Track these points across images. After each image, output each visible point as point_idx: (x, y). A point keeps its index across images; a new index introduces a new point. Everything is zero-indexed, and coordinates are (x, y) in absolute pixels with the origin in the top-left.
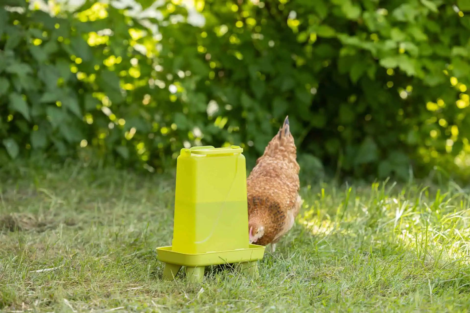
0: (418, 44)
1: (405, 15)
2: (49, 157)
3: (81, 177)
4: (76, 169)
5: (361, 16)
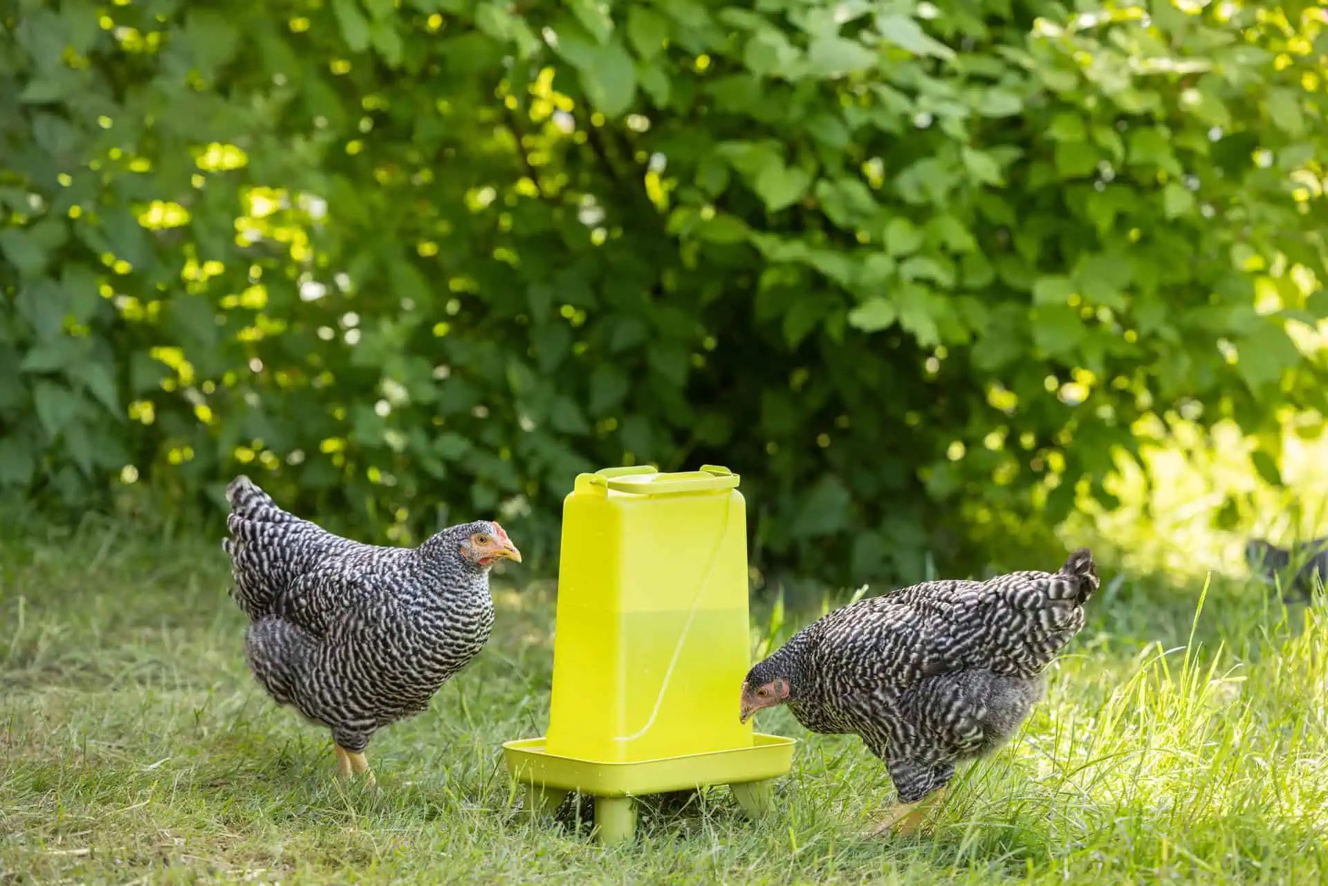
0: (957, 258)
1: (921, 188)
2: (41, 508)
3: (118, 561)
4: (107, 539)
5: (811, 190)
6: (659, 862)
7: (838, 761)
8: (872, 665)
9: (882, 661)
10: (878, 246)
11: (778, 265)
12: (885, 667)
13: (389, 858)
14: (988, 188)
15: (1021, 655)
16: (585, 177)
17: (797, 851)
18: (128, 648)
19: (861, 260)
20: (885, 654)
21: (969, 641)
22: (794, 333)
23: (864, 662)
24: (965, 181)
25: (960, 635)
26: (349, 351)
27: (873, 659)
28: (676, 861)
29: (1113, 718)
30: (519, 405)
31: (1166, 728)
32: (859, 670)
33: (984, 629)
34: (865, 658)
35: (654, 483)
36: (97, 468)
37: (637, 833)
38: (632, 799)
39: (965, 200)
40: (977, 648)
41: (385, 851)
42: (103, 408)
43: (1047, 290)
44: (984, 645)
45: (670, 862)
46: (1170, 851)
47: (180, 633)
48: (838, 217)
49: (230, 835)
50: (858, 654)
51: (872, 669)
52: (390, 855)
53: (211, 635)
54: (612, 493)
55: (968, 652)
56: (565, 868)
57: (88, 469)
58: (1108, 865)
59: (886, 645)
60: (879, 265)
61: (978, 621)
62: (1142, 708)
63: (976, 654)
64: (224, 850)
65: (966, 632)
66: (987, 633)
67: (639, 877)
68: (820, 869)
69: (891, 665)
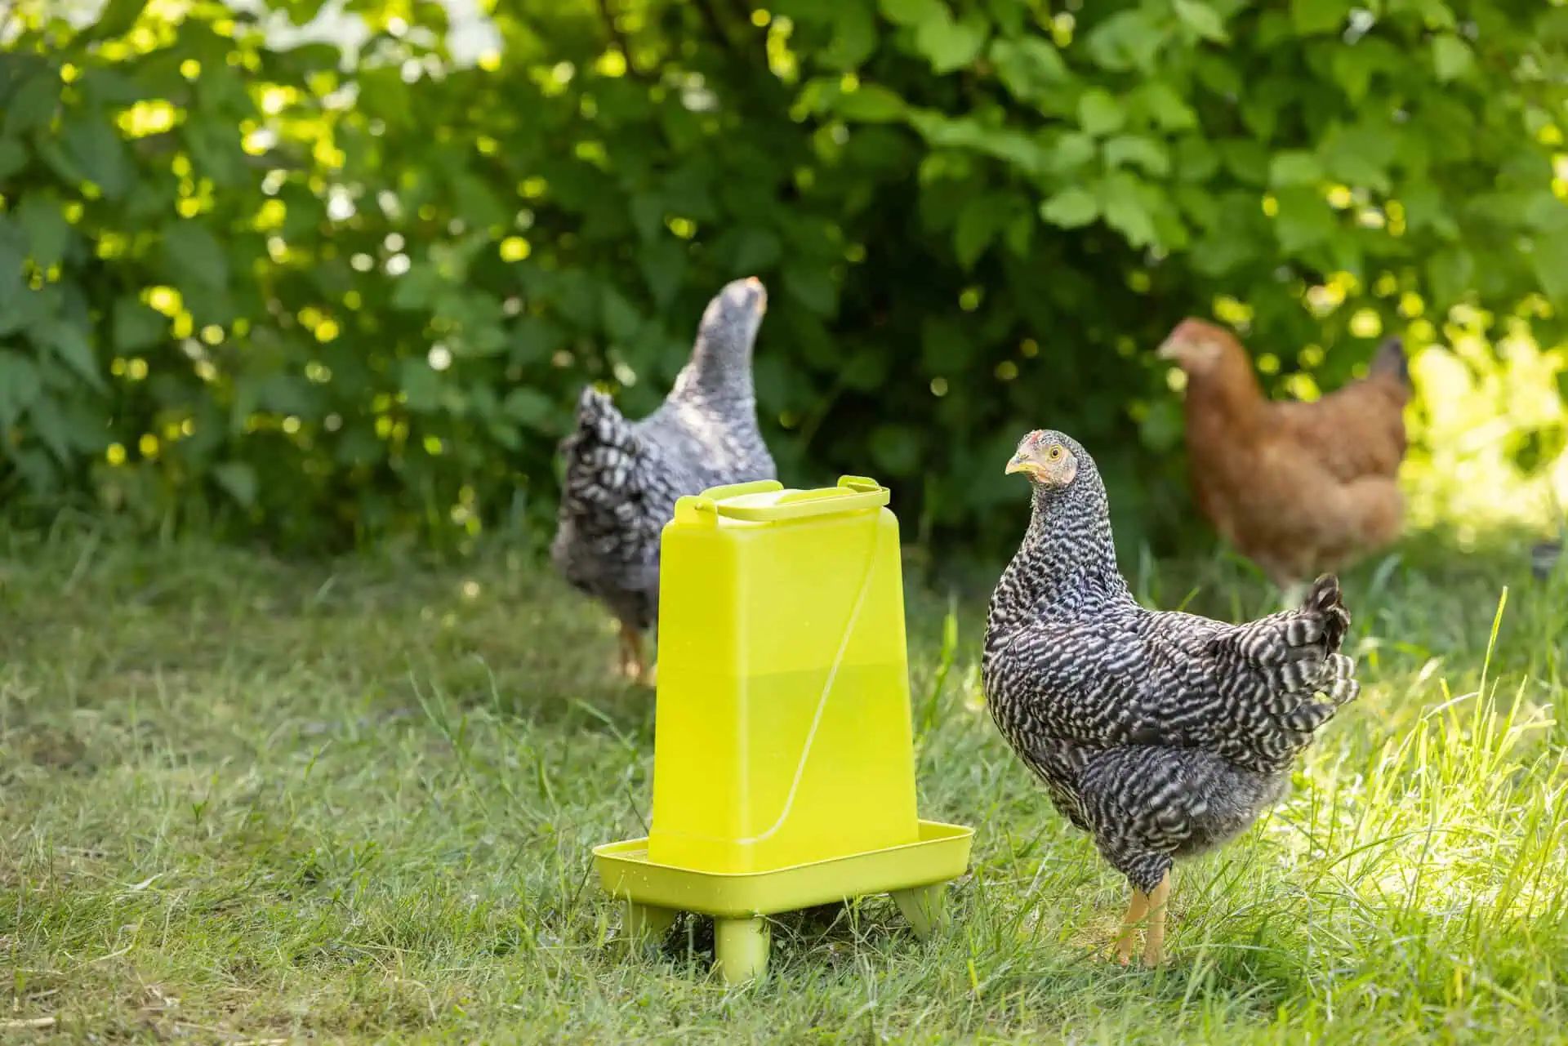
0: (1172, 139)
1: (1121, 51)
3: (103, 573)
4: (87, 544)
5: (984, 53)
6: (799, 1009)
7: (1030, 847)
8: (1070, 707)
9: (1084, 706)
10: (1072, 125)
11: (944, 149)
12: (1086, 715)
13: (447, 1016)
14: (1208, 46)
15: (1266, 732)
16: (690, 47)
17: (979, 987)
18: (113, 704)
19: (1050, 145)
20: (1090, 699)
21: (1197, 713)
22: (967, 248)
23: (1062, 699)
24: (1177, 40)
25: (1189, 703)
26: (393, 283)
27: (1075, 700)
28: (821, 1007)
29: (1385, 785)
30: (614, 353)
31: (1455, 791)
32: (1054, 706)
33: (1218, 702)
34: (1064, 695)
35: (779, 507)
36: (75, 452)
37: (770, 964)
38: (763, 919)
39: (1178, 62)
40: (1206, 725)
41: (441, 1006)
42: (78, 377)
43: (1288, 168)
44: (1217, 723)
45: (813, 1007)
46: (1465, 981)
47: (180, 678)
48: (1020, 88)
49: (241, 990)
50: (1058, 687)
51: (1070, 712)
52: (447, 1012)
53: (220, 682)
54: (723, 521)
55: (1193, 728)
56: (677, 1025)
57: (63, 454)
58: (1385, 1001)
59: (1094, 688)
60: (1073, 148)
61: (1212, 688)
62: (1422, 770)
63: (1204, 731)
64: (232, 1011)
65: (1196, 702)
66: (1222, 708)
67: (773, 1032)
68: (1009, 1010)
69: (1094, 714)
